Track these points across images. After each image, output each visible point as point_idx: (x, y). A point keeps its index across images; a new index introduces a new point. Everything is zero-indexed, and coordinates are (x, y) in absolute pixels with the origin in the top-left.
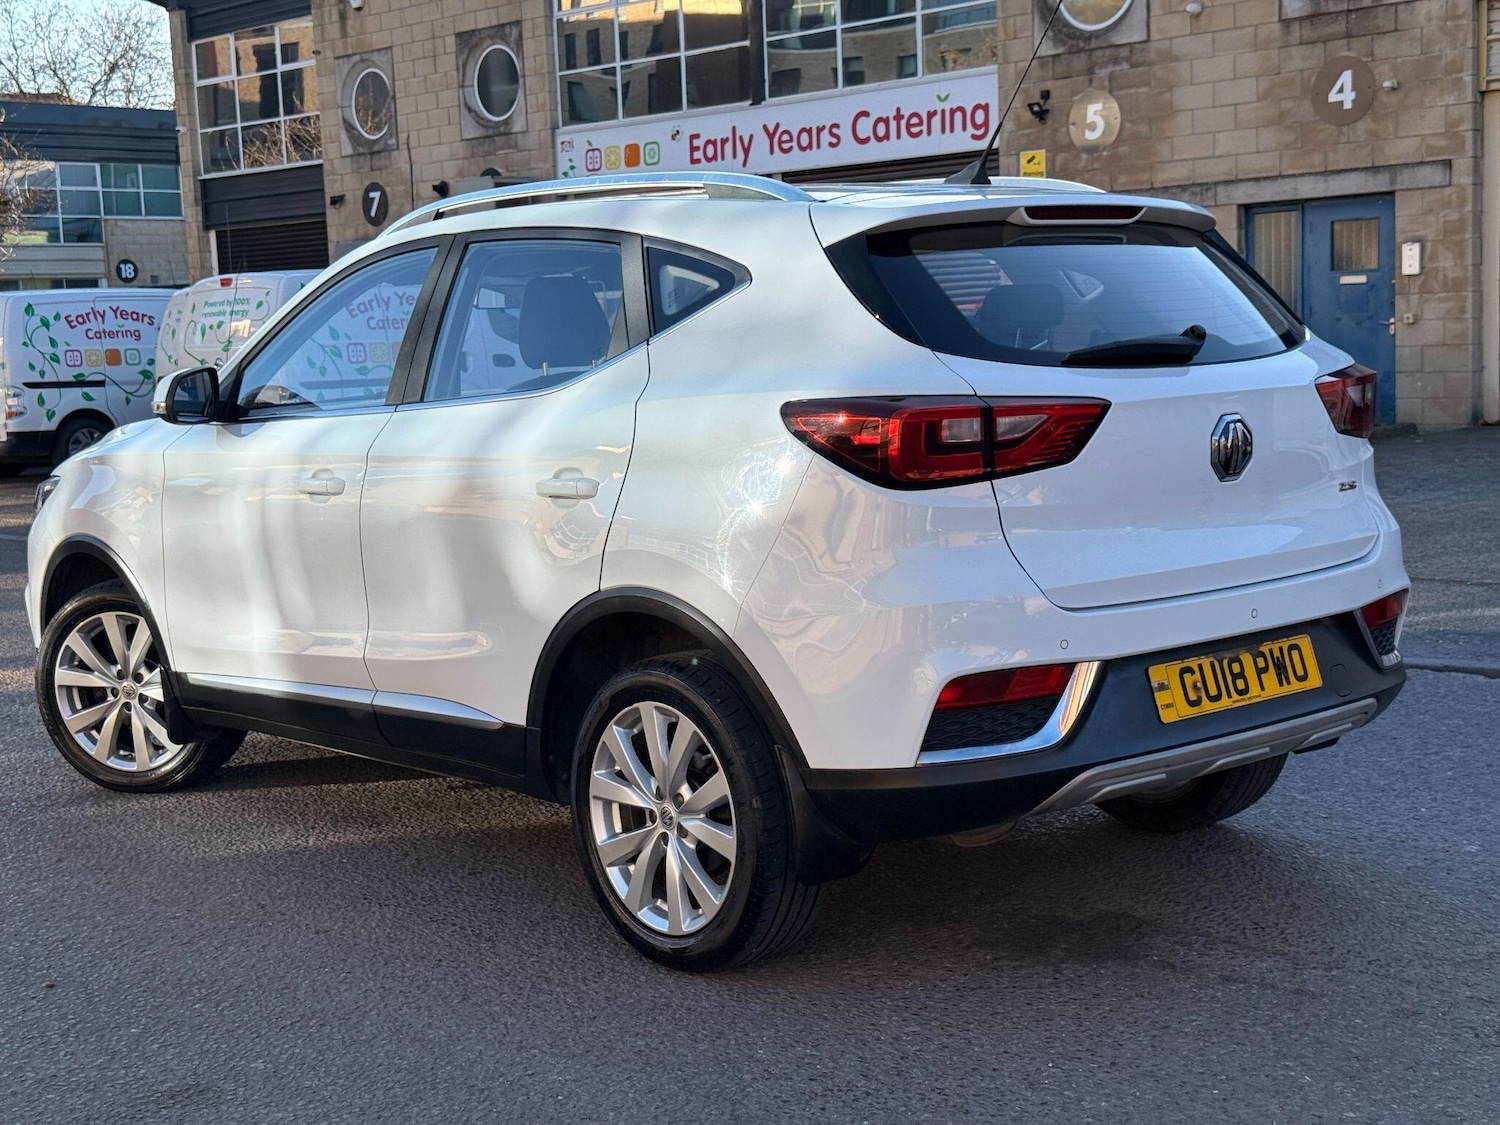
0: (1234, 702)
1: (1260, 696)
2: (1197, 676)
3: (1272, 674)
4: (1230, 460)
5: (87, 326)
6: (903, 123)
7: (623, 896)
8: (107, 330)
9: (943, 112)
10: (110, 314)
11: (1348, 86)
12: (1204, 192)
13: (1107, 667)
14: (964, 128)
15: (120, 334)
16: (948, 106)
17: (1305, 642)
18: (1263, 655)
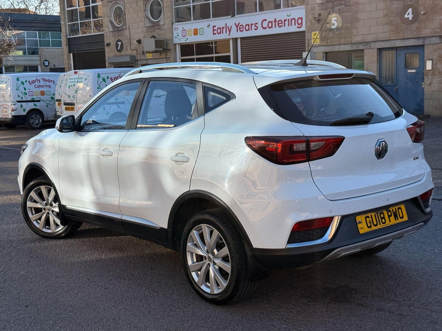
0: (381, 226)
1: (389, 224)
2: (370, 219)
3: (393, 217)
4: (381, 153)
5: (35, 84)
6: (277, 23)
7: (196, 281)
8: (41, 85)
9: (289, 19)
10: (41, 80)
11: (411, 13)
12: (367, 44)
13: (343, 218)
14: (295, 25)
15: (45, 86)
16: (290, 18)
17: (403, 207)
18: (390, 211)
